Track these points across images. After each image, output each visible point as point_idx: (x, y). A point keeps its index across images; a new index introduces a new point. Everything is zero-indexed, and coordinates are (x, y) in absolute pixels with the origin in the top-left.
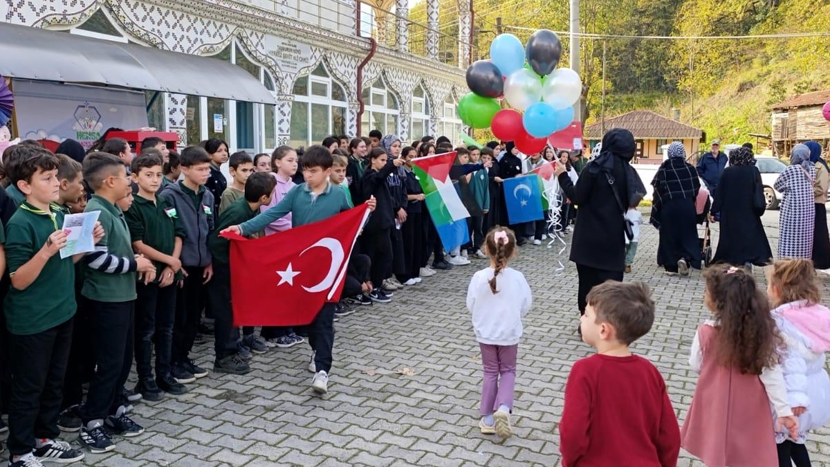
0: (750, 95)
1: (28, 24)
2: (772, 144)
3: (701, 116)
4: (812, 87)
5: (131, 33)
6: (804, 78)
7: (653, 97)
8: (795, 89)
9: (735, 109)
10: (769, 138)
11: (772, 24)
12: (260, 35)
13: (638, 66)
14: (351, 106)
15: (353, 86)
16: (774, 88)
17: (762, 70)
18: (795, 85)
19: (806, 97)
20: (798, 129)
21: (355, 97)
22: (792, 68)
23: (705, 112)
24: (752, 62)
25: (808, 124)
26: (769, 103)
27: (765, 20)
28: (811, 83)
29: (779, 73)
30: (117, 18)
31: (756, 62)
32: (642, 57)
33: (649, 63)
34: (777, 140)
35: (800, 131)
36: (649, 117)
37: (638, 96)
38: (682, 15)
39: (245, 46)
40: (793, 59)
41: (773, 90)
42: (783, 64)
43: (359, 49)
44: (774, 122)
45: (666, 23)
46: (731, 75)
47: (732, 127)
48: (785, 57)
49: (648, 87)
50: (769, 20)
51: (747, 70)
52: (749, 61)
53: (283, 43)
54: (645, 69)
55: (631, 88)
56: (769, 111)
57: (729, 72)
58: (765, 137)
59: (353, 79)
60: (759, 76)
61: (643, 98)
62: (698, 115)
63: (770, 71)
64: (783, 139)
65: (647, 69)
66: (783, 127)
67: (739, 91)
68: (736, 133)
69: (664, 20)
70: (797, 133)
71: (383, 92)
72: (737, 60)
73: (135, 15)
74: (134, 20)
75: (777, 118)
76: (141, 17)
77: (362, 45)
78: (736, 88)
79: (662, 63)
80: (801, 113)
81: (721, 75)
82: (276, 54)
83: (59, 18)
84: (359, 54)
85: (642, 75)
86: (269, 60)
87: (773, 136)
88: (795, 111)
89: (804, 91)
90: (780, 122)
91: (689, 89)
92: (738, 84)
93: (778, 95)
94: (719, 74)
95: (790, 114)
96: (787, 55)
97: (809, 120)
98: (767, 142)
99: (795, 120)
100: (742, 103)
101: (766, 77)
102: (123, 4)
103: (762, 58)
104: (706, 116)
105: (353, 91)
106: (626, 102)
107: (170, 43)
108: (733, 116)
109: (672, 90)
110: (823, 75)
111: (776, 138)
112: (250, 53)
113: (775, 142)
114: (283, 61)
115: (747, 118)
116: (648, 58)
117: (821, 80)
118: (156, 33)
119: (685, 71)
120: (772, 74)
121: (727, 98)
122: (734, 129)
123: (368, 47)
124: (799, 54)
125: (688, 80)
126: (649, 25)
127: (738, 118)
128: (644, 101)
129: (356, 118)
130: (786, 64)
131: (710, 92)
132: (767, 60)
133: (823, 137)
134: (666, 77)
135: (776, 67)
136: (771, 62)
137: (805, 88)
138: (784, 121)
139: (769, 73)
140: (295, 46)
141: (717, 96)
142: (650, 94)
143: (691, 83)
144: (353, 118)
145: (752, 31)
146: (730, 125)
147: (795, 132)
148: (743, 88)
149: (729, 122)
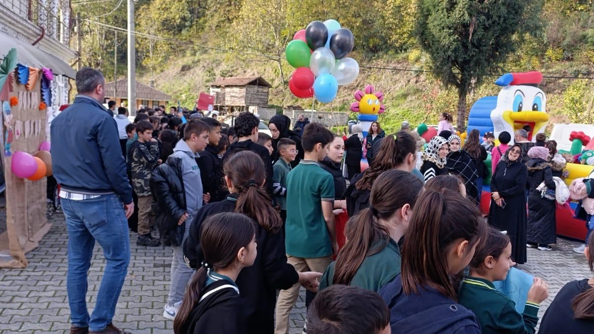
0: (189, 74)
8: (221, 74)
9: (181, 82)
11: (197, 30)
17: (194, 59)
18: (220, 71)
19: (229, 80)
20: (226, 99)
23: (160, 82)
24: (185, 52)
25: (231, 96)
26: (208, 81)
27: (192, 26)
29: (205, 62)
31: (188, 53)
38: (140, 15)
40: (211, 54)
42: (205, 56)
43: (34, 34)
44: (212, 93)
46: (173, 59)
47: (181, 94)
48: (205, 52)
51: (184, 57)
52: (183, 52)
56: (207, 86)
57: (171, 57)
60: (193, 62)
66: (217, 97)
67: (182, 70)
68: (184, 98)
70: (226, 102)
72: (176, 50)
75: (213, 91)
78: (180, 69)
80: (228, 90)
81: (166, 58)
88: (224, 88)
89: (226, 76)
90: (215, 93)
91: (150, 66)
92: (181, 66)
93: (211, 77)
95: (221, 90)
97: (232, 94)
99: (224, 94)
100: (185, 78)
101: (198, 64)
103: (192, 50)
104: (162, 85)
108: (180, 86)
115: (190, 89)
119: (148, 54)
120: (201, 62)
121: (175, 74)
122: (183, 95)
123: (39, 32)
124: (214, 51)
125: (149, 60)
127: (184, 89)
130: (208, 57)
131: (160, 69)
132: (195, 52)
135: (202, 58)
136: (197, 54)
137: (226, 74)
139: (199, 61)
141: (167, 72)
143: (151, 62)
145: (183, 32)
146: (180, 92)
147: (224, 100)
148: (185, 69)
149: (179, 90)
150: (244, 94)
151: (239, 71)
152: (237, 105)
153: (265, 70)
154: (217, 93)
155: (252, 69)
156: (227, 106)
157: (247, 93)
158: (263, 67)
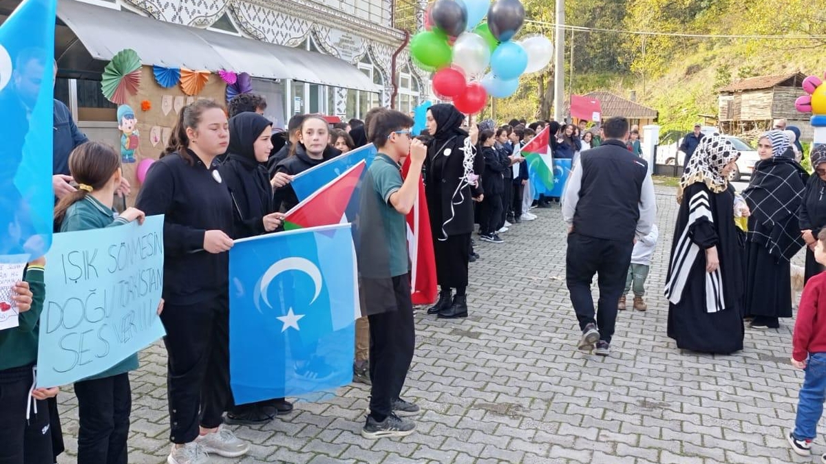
0: (697, 78)
1: (185, 23)
2: (718, 124)
3: (652, 97)
4: (754, 72)
5: (245, 30)
6: (746, 64)
7: (607, 77)
8: (739, 74)
9: (684, 90)
10: (716, 118)
11: (716, 11)
12: (328, 29)
13: (592, 47)
14: (387, 89)
15: (389, 72)
16: (721, 72)
17: (707, 55)
18: (740, 70)
19: (750, 82)
20: (742, 111)
21: (390, 82)
22: (735, 53)
23: (655, 93)
24: (697, 47)
25: (751, 106)
26: (717, 86)
27: (710, 7)
28: (753, 68)
29: (723, 58)
30: (236, 18)
31: (702, 47)
32: (596, 39)
33: (602, 45)
34: (723, 120)
35: (744, 113)
36: (608, 98)
37: (592, 76)
39: (317, 39)
40: (734, 45)
41: (719, 75)
42: (726, 49)
43: (395, 40)
44: (721, 104)
45: (618, 7)
46: (679, 58)
47: (681, 107)
48: (728, 43)
49: (601, 68)
50: (713, 7)
51: (694, 54)
52: (695, 46)
53: (343, 36)
54: (598, 51)
55: (585, 68)
56: (716, 94)
57: (677, 56)
58: (712, 118)
59: (389, 65)
60: (705, 60)
61: (597, 79)
62: (650, 96)
63: (716, 56)
64: (728, 120)
65: (601, 50)
66: (729, 108)
67: (687, 74)
68: (684, 113)
69: (616, 4)
70: (742, 115)
71: (408, 76)
72: (684, 45)
73: (249, 15)
74: (248, 20)
75: (723, 101)
76: (252, 16)
77: (399, 36)
78: (684, 71)
79: (615, 45)
80: (745, 96)
81: (669, 58)
82: (338, 45)
83: (202, 19)
84: (394, 44)
85: (595, 57)
86: (333, 50)
87: (719, 117)
88: (740, 94)
89: (748, 76)
90: (726, 104)
91: (642, 71)
92: (686, 68)
93: (724, 79)
94: (668, 57)
95: (735, 97)
96: (730, 40)
97: (752, 103)
98: (714, 122)
99: (740, 103)
100: (690, 85)
101: (712, 62)
102: (242, 7)
103: (707, 42)
104: (657, 97)
105: (388, 76)
106: (581, 82)
107: (270, 38)
108: (682, 97)
109: (625, 71)
110: (763, 61)
111: (722, 118)
112: (320, 45)
113: (721, 122)
114: (343, 51)
115: (695, 100)
116: (602, 40)
117: (762, 65)
118: (261, 29)
119: (638, 54)
120: (717, 59)
121: (676, 80)
122: (683, 110)
123: (402, 37)
125: (640, 63)
126: (602, 9)
127: (686, 100)
128: (597, 81)
129: (390, 100)
130: (729, 50)
131: (659, 74)
132: (712, 45)
133: (765, 119)
134: (619, 59)
135: (721, 53)
136: (715, 47)
137: (748, 73)
138: (730, 103)
139: (714, 57)
140: (351, 38)
141: (667, 78)
142: (602, 75)
143: (643, 66)
144: (388, 100)
145: (698, 17)
146: (679, 106)
147: (740, 113)
148: (691, 71)
149: (679, 103)
150: (771, 101)
151: (773, 67)
152: (759, 119)
153: (818, 61)
154: (729, 102)
155: (797, 63)
156: (744, 122)
157: (774, 100)
158: (815, 57)
